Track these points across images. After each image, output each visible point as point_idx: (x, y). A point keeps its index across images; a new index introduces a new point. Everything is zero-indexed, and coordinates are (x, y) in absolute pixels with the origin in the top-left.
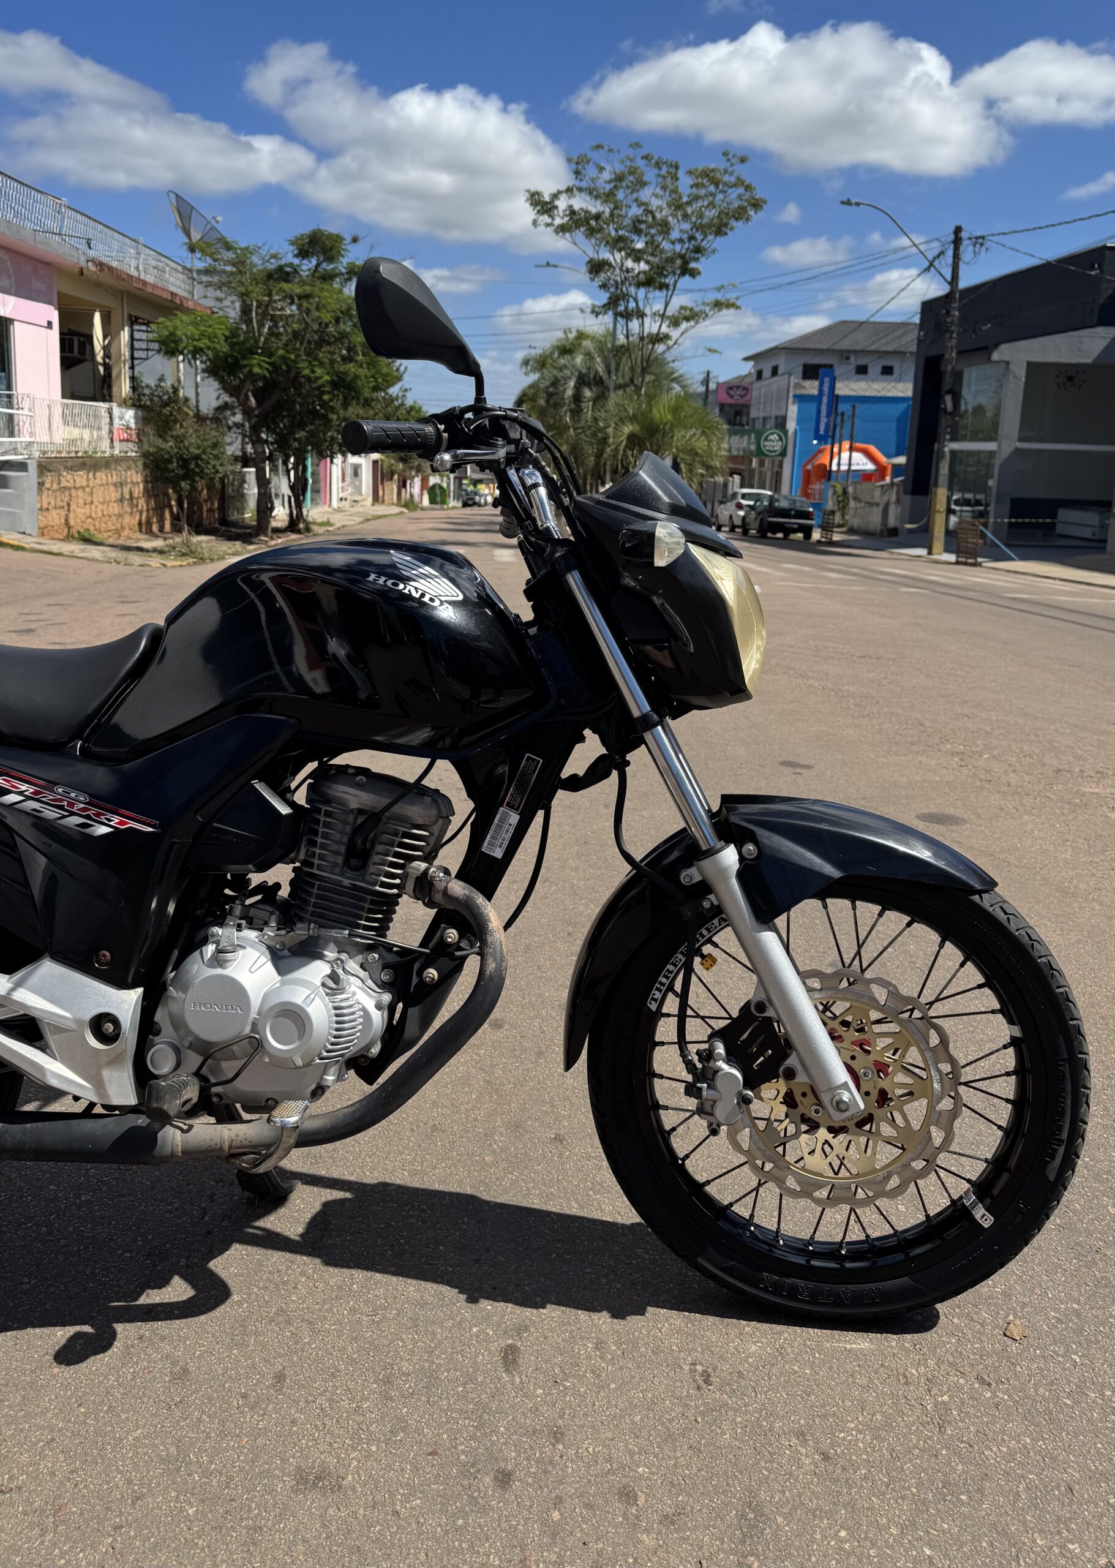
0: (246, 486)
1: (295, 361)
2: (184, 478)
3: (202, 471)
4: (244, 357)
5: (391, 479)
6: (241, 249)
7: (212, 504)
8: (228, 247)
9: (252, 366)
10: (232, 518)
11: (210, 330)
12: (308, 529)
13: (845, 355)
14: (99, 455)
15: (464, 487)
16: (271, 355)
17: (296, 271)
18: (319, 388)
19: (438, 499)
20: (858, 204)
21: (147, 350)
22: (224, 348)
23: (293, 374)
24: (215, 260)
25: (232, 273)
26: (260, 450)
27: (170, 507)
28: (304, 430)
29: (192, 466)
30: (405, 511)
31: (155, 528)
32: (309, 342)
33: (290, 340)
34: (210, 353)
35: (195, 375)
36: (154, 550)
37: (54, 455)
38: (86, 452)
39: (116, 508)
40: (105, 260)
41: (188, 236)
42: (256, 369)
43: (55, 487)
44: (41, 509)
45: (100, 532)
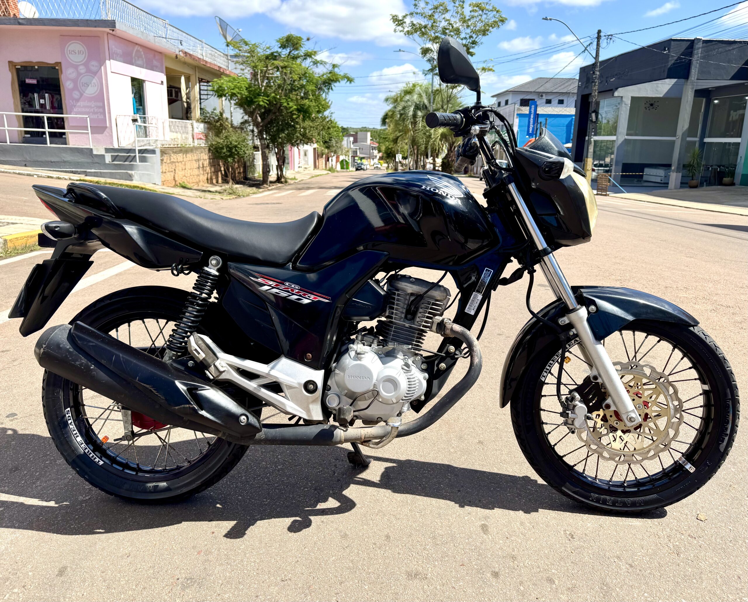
0: (255, 161)
1: (279, 99)
2: (230, 156)
3: (238, 153)
4: (255, 98)
5: (322, 157)
6: (253, 45)
7: (240, 170)
8: (246, 44)
9: (260, 101)
10: (249, 176)
11: (239, 84)
12: (286, 182)
13: (541, 94)
14: (187, 146)
15: (356, 161)
16: (268, 96)
17: (280, 55)
18: (291, 112)
19: (345, 167)
20: (551, 19)
21: (207, 95)
22: (245, 93)
23: (278, 105)
24: (240, 50)
25: (248, 57)
26: (263, 143)
27: (221, 171)
28: (284, 133)
29: (234, 151)
30: (329, 172)
31: (214, 181)
32: (286, 90)
33: (276, 89)
34: (239, 95)
35: (231, 107)
36: (216, 192)
37: (167, 146)
38: (182, 145)
39: (196, 172)
40: (187, 51)
41: (226, 38)
42: (261, 103)
43: (168, 161)
44: (162, 172)
45: (189, 183)
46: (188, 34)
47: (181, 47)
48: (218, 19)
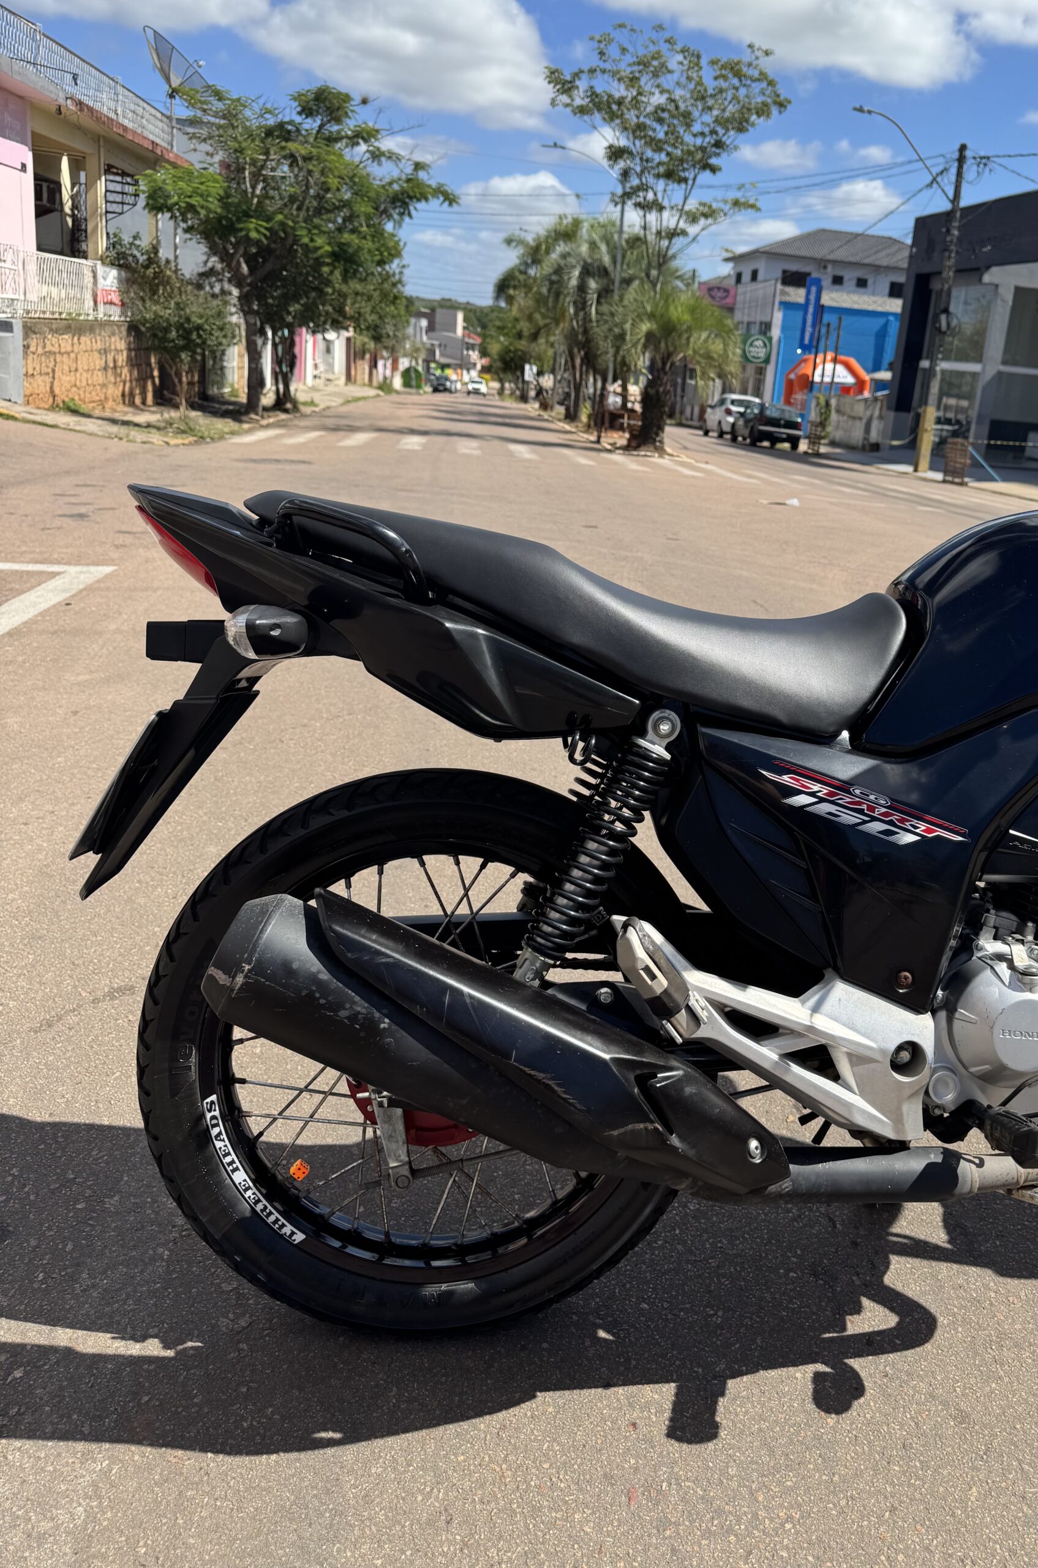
0: (226, 358)
1: (294, 229)
2: (184, 348)
3: (204, 342)
4: (239, 220)
5: (363, 358)
6: (233, 101)
7: (193, 376)
8: (219, 95)
9: (249, 230)
10: (210, 392)
11: (203, 187)
12: (296, 408)
13: (823, 264)
14: (82, 318)
15: (432, 371)
16: (268, 219)
17: (298, 130)
18: (317, 259)
19: (414, 383)
20: (870, 112)
21: (123, 203)
22: (215, 206)
23: (290, 241)
24: (204, 111)
25: (219, 127)
26: (252, 321)
27: (153, 377)
28: (298, 302)
29: (194, 336)
30: (381, 393)
31: (138, 400)
32: (308, 210)
33: (285, 205)
34: (203, 212)
35: (175, 235)
36: (149, 426)
37: (37, 316)
38: (70, 314)
39: (99, 377)
40: (85, 99)
41: (168, 80)
42: (254, 235)
43: (40, 350)
44: (26, 375)
45: (85, 403)
46: (84, 61)
47: (71, 89)
48: (150, 33)
